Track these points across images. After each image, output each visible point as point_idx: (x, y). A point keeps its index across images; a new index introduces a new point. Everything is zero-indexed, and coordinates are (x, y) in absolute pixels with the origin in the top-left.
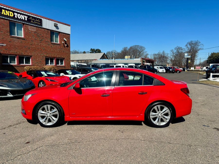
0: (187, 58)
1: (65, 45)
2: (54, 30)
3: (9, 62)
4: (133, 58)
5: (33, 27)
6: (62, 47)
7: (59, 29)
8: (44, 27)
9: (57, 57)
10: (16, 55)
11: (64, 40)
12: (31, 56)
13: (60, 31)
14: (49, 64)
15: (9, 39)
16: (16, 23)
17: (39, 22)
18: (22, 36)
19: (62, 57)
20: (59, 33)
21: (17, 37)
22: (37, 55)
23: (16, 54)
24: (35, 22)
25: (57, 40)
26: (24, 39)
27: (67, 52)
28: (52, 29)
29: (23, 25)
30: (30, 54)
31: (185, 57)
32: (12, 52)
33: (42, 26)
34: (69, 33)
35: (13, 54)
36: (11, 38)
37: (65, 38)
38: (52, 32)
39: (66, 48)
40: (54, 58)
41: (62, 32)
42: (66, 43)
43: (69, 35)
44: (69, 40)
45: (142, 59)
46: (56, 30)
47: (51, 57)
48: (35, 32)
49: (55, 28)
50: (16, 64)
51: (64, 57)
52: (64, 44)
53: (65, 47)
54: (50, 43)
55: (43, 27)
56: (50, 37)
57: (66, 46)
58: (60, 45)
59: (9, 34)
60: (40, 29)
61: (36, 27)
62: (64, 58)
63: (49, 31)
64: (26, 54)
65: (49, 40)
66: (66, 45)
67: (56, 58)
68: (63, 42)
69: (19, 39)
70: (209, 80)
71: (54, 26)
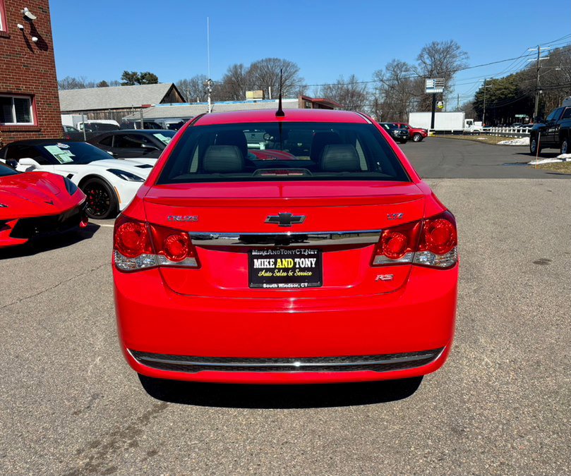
0: (434, 94)
1: (28, 36)
4: (272, 98)
6: (18, 49)
9: (2, 90)
11: (26, 18)
19: (23, 89)
27: (42, 70)
31: (428, 91)
37: (26, 9)
39: (37, 51)
42: (34, 33)
44: (45, 18)
45: (303, 99)
51: (28, 92)
52: (24, 36)
53: (33, 46)
57: (36, 43)
58: (9, 38)
62: (32, 96)
66: (35, 39)
68: (20, 26)
70: (564, 159)
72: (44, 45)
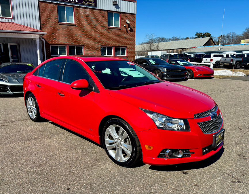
2: (112, 10)
3: (58, 53)
5: (86, 10)
6: (123, 32)
7: (120, 9)
8: (100, 8)
9: (117, 45)
10: (66, 45)
11: (127, 23)
12: (83, 45)
13: (121, 11)
14: (107, 55)
15: (57, 26)
16: (65, 6)
17: (93, 3)
18: (73, 22)
19: (124, 45)
20: (120, 14)
21: (67, 23)
22: (91, 43)
23: (65, 43)
24: (88, 3)
25: (117, 24)
26: (75, 26)
27: (131, 38)
28: (110, 10)
29: (74, 8)
30: (82, 43)
32: (62, 41)
33: (96, 7)
34: (134, 13)
35: (62, 43)
36: (60, 25)
37: (127, 20)
38: (110, 14)
39: (130, 33)
40: (113, 46)
41: (123, 11)
42: (129, 27)
43: (135, 14)
44: (134, 22)
46: (116, 10)
47: (108, 46)
48: (88, 16)
49: (114, 7)
50: (66, 55)
51: (125, 46)
52: (126, 28)
53: (128, 31)
54: (107, 28)
55: (98, 8)
56: (107, 21)
57: (129, 30)
58: (121, 29)
59: (57, 21)
60: (94, 11)
61: (89, 8)
62: (126, 47)
63: (106, 13)
64: (77, 43)
65: (106, 24)
66: (129, 29)
67: (114, 46)
68: (125, 25)
69: (69, 26)
71: (113, 4)
72: (132, 30)
